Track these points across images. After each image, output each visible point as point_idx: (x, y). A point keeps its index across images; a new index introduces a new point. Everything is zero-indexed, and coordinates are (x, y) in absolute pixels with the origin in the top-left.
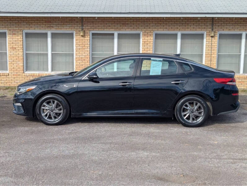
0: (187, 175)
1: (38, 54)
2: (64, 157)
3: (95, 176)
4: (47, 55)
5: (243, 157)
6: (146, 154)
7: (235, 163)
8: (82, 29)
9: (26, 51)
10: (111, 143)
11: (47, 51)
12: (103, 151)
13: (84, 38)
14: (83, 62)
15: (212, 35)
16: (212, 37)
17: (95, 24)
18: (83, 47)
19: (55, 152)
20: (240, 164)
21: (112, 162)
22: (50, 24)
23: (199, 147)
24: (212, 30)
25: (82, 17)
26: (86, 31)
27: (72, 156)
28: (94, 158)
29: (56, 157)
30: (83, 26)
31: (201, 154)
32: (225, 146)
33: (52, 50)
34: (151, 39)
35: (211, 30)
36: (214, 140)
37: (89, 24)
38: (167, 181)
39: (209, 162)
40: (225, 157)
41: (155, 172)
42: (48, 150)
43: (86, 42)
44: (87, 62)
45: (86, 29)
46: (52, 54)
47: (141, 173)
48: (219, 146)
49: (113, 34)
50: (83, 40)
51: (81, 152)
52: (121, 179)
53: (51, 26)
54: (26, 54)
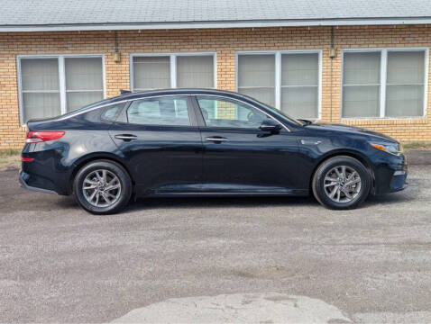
0: (282, 268)
1: (44, 94)
2: (94, 251)
3: (143, 274)
4: (58, 95)
5: (370, 240)
6: (221, 241)
7: (356, 250)
8: (117, 51)
9: (23, 89)
10: (167, 229)
11: (58, 88)
12: (155, 240)
13: (120, 66)
15: (333, 54)
16: (332, 58)
17: (137, 41)
18: (119, 81)
19: (80, 244)
20: (364, 251)
21: (170, 254)
22: (63, 43)
23: (304, 230)
24: (332, 46)
25: (116, 31)
26: (122, 54)
27: (107, 249)
28: (141, 250)
29: (83, 251)
30: (117, 45)
31: (308, 239)
32: (345, 227)
33: (67, 87)
34: (232, 64)
35: (329, 46)
36: (328, 220)
37: (128, 41)
38: (252, 277)
39: (317, 250)
40: (343, 242)
41: (234, 265)
42: (70, 242)
43: (123, 72)
45: (123, 51)
46: (67, 94)
47: (214, 267)
48: (334, 228)
49: (168, 58)
50: (118, 69)
51: (120, 243)
52: (182, 276)
53: (64, 47)
54: (24, 94)
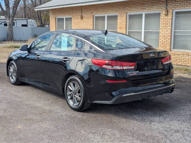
8: (166, 9)
13: (167, 17)
14: (165, 39)
17: (177, 3)
18: (166, 26)
22: (144, 6)
26: (169, 10)
30: (167, 5)
33: (145, 29)
37: (172, 3)
43: (168, 21)
44: (168, 39)
45: (170, 9)
50: (167, 19)
53: (144, 8)
